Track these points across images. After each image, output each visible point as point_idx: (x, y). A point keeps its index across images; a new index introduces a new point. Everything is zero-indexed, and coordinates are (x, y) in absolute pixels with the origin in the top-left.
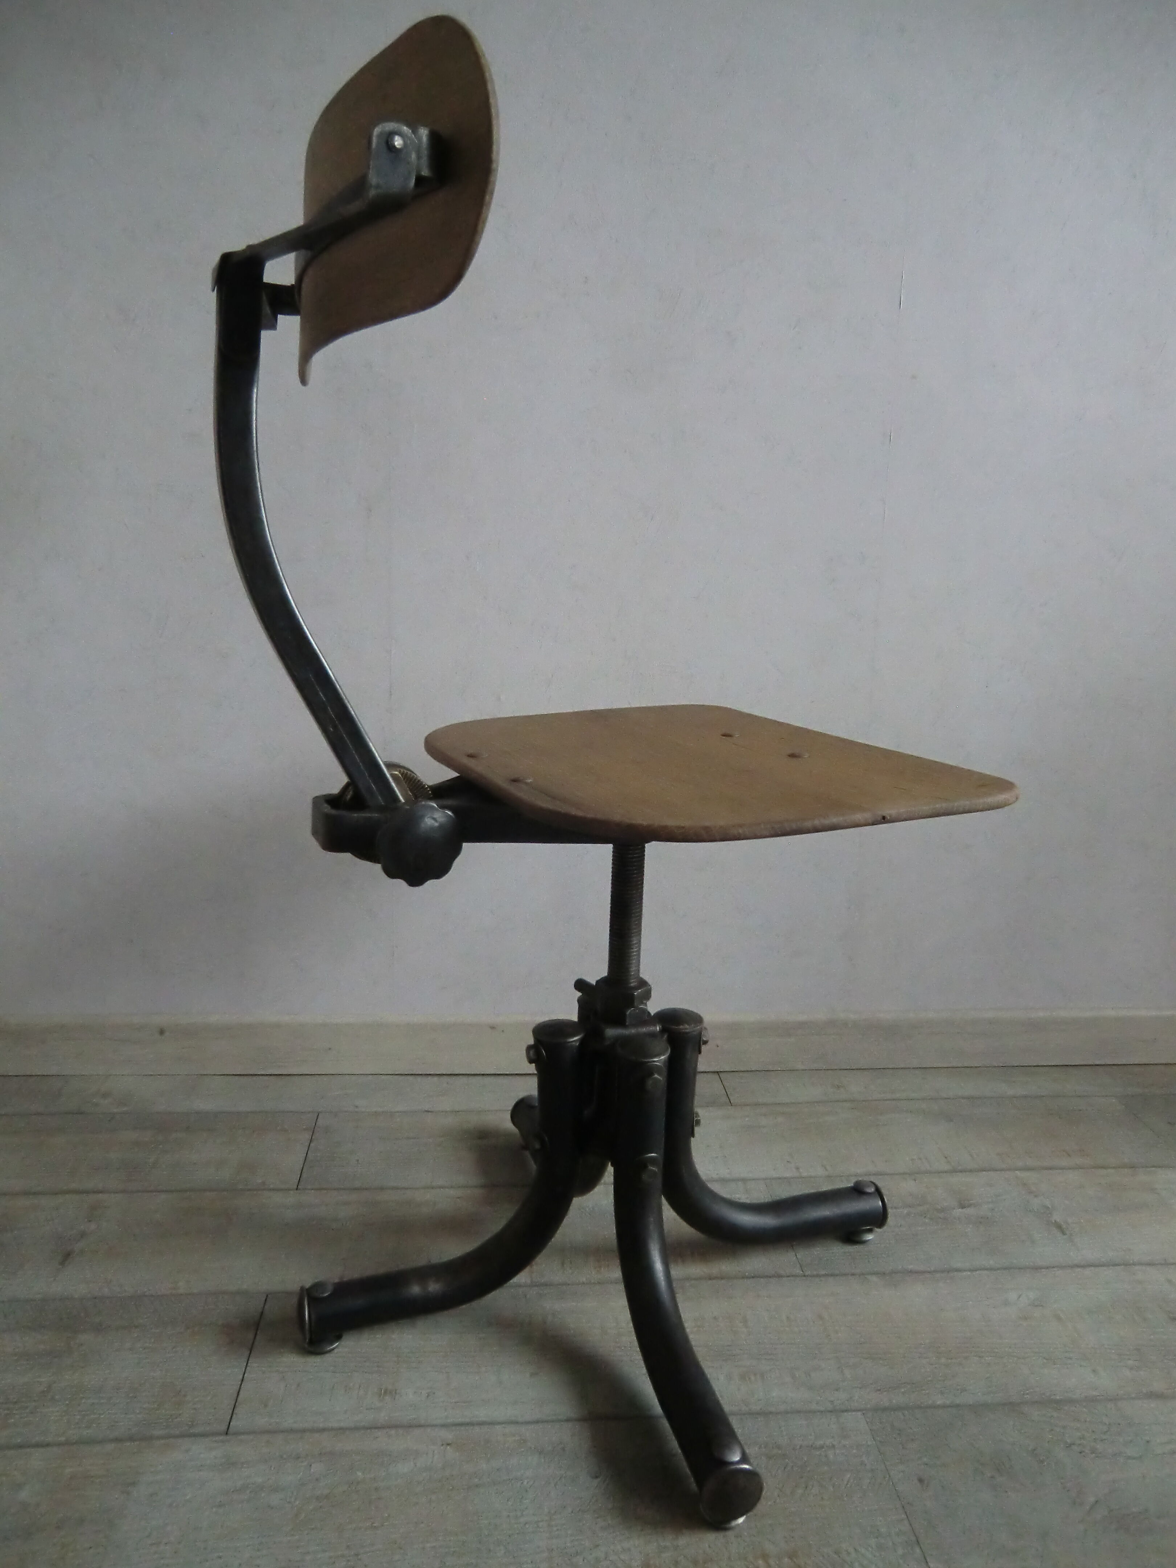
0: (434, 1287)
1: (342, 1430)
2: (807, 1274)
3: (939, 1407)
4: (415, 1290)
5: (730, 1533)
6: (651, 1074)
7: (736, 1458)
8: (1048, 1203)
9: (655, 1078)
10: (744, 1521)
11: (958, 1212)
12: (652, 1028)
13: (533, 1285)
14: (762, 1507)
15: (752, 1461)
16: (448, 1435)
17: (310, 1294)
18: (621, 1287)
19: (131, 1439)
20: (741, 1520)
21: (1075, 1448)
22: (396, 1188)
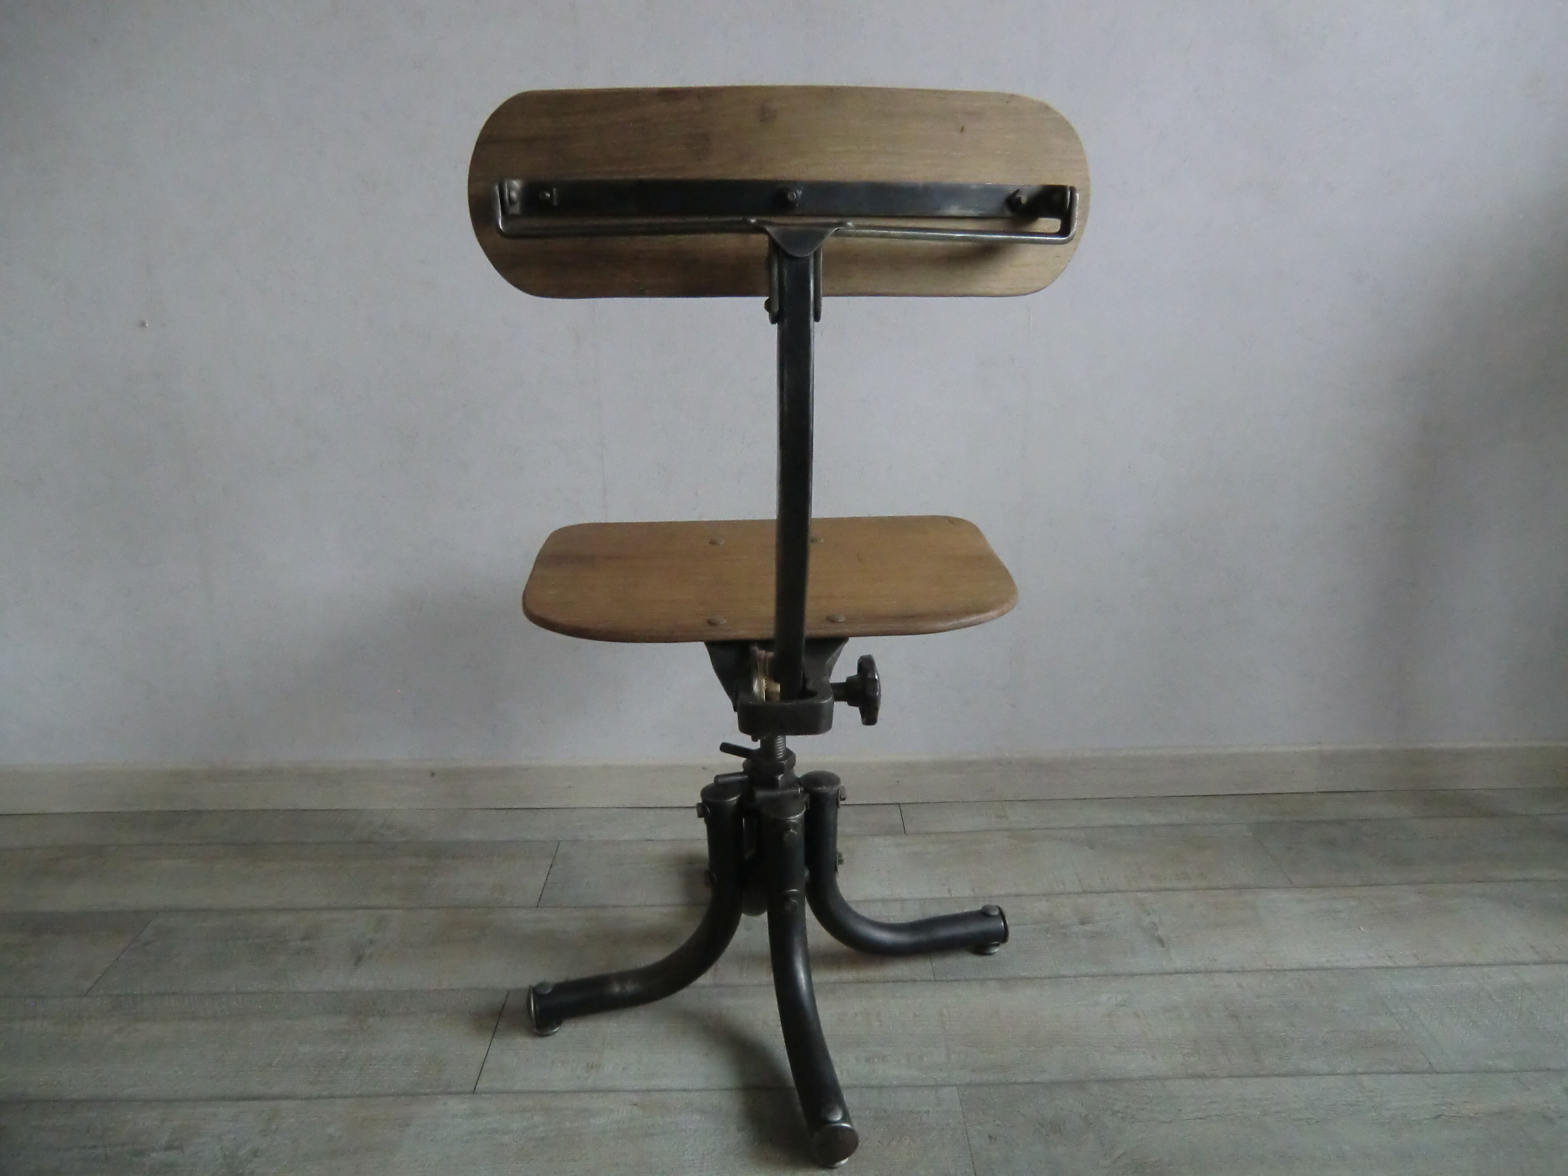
0: (630, 988)
1: (555, 1093)
2: (938, 978)
3: (1019, 1084)
4: (616, 989)
5: (835, 1172)
6: (788, 829)
7: (838, 1117)
8: (1156, 920)
9: (791, 833)
10: (846, 1163)
11: (1076, 928)
12: (794, 791)
13: (716, 986)
14: (859, 1152)
15: (853, 1120)
16: (635, 1098)
17: (536, 992)
18: (773, 990)
19: (406, 1094)
20: (843, 1162)
21: (1119, 1115)
22: (615, 906)
